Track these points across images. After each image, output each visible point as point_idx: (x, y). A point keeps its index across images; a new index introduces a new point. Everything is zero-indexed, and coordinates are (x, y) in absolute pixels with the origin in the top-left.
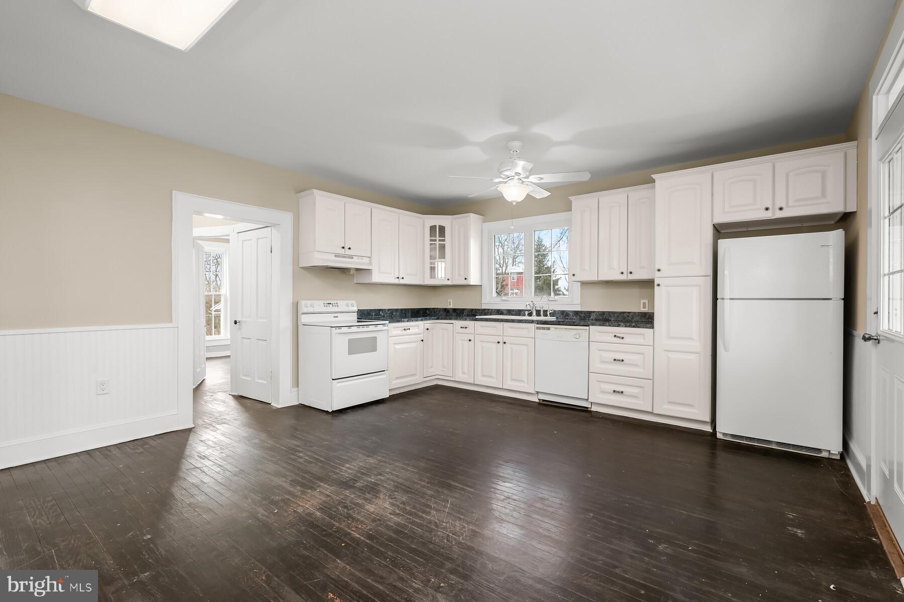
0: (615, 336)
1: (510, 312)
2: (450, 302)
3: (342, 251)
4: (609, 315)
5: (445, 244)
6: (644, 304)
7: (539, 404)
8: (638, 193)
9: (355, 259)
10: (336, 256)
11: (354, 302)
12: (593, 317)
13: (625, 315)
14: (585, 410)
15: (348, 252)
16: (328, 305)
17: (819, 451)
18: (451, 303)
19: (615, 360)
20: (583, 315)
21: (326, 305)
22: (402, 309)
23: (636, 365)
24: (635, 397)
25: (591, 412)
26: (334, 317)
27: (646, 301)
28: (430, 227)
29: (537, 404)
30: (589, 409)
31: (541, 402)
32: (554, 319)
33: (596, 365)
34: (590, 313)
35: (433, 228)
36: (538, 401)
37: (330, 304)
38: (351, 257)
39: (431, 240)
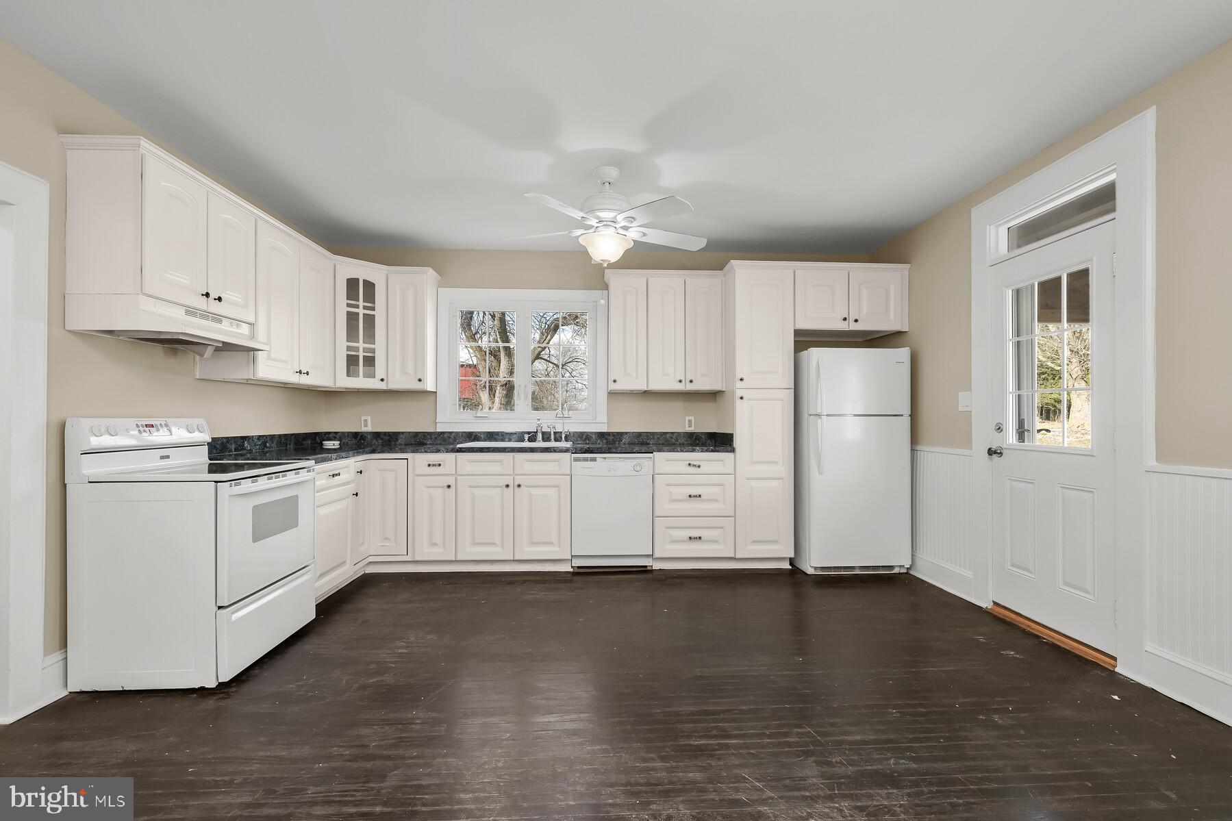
0: (689, 464)
1: (491, 436)
2: (366, 421)
3: (202, 303)
4: (647, 436)
5: (374, 315)
6: (690, 421)
7: (574, 574)
8: (701, 281)
9: (226, 324)
10: (188, 313)
11: (201, 421)
12: (625, 440)
13: (668, 436)
14: (644, 570)
15: (214, 307)
16: (147, 429)
17: (891, 567)
18: (368, 422)
19: (690, 496)
20: (611, 438)
21: (142, 429)
22: (280, 435)
23: (716, 501)
24: (715, 541)
25: (652, 571)
26: (162, 458)
27: (692, 418)
28: (347, 279)
29: (570, 575)
30: (649, 568)
31: (577, 570)
32: (568, 445)
33: (663, 507)
34: (621, 434)
35: (352, 284)
36: (572, 570)
37: (152, 426)
38: (218, 318)
39: (349, 305)
